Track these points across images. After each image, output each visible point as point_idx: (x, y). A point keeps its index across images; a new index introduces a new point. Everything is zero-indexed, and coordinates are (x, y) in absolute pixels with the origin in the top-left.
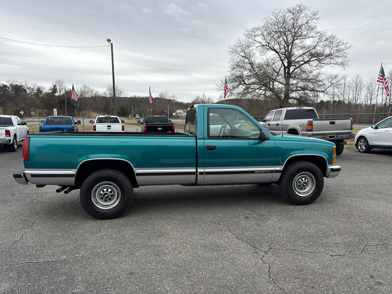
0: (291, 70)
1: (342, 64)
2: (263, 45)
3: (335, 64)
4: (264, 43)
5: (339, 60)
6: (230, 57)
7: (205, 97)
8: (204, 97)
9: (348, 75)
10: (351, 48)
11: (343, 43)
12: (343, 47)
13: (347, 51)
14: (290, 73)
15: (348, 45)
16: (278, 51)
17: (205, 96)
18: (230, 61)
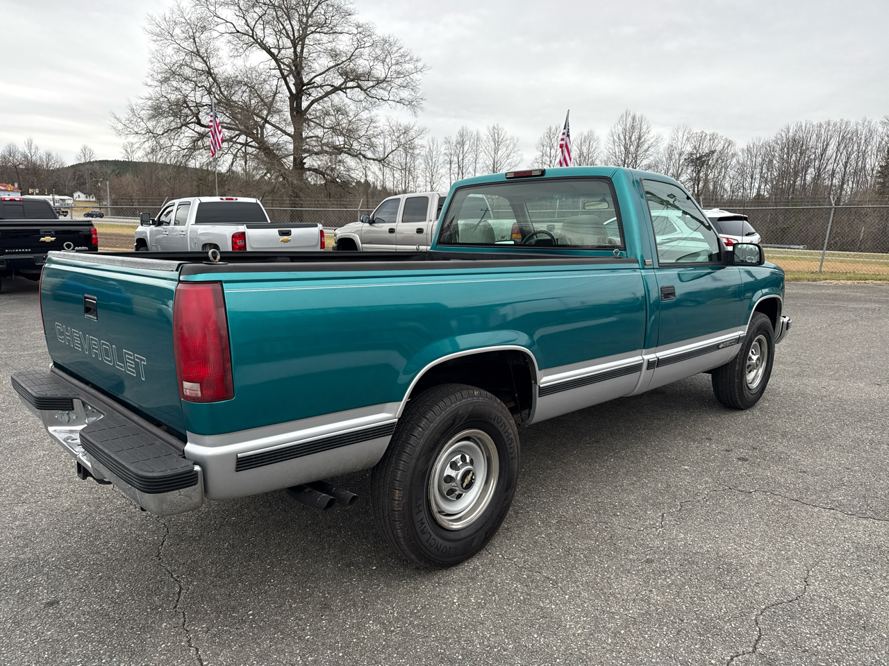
0: (305, 104)
1: (411, 104)
2: (238, 32)
3: (398, 102)
4: (241, 25)
5: (405, 94)
6: (154, 46)
7: (33, 151)
8: (30, 149)
9: (428, 130)
10: (426, 72)
11: (411, 59)
12: (411, 66)
13: (416, 76)
14: (303, 109)
15: (420, 65)
16: (275, 51)
17: (33, 147)
18: (153, 59)
